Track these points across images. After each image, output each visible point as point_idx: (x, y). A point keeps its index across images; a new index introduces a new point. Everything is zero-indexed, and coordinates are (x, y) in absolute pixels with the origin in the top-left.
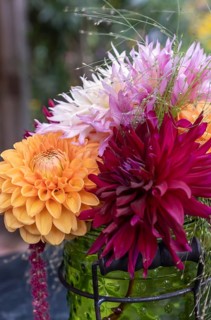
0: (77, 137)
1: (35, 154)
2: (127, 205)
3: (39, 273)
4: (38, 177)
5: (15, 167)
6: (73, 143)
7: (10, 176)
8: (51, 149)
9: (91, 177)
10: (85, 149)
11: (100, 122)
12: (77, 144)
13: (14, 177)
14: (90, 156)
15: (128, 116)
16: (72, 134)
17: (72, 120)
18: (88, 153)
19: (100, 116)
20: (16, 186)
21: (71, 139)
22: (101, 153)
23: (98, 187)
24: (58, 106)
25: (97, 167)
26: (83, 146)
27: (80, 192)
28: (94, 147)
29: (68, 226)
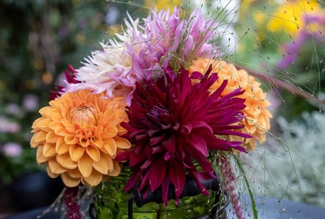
0: (105, 92)
1: (70, 109)
2: (159, 144)
3: (74, 215)
4: (77, 127)
5: (55, 121)
6: (103, 97)
7: (53, 128)
8: (84, 104)
9: (123, 124)
10: (114, 102)
11: (125, 78)
12: (106, 98)
13: (56, 129)
14: (119, 108)
15: (150, 71)
16: (100, 90)
17: (98, 78)
18: (117, 105)
19: (125, 73)
20: (59, 136)
21: (100, 94)
22: (129, 104)
23: (129, 133)
24: (83, 68)
25: (126, 116)
26: (112, 99)
27: (114, 138)
28: (121, 100)
29: (105, 168)
